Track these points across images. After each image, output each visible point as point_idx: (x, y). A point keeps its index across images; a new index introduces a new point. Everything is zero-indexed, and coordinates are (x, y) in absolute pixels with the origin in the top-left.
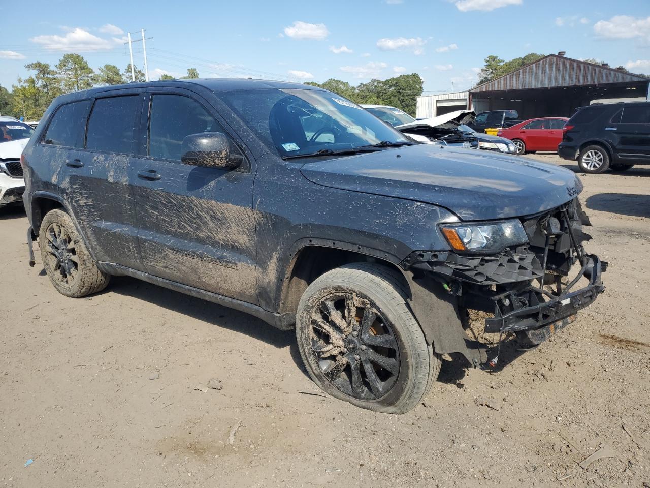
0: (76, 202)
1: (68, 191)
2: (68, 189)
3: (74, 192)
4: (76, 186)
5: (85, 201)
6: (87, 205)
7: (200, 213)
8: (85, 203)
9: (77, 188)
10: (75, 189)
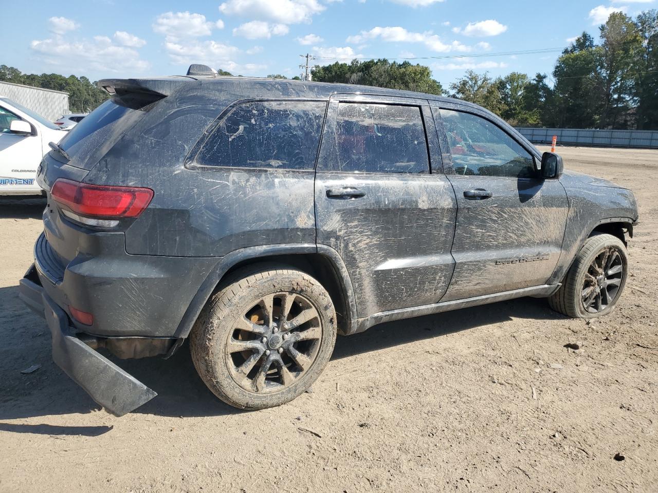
0: (354, 245)
1: (342, 233)
2: (340, 230)
3: (351, 232)
4: (353, 224)
5: (368, 241)
6: (369, 247)
7: (528, 220)
8: (367, 244)
9: (356, 226)
10: (351, 228)
